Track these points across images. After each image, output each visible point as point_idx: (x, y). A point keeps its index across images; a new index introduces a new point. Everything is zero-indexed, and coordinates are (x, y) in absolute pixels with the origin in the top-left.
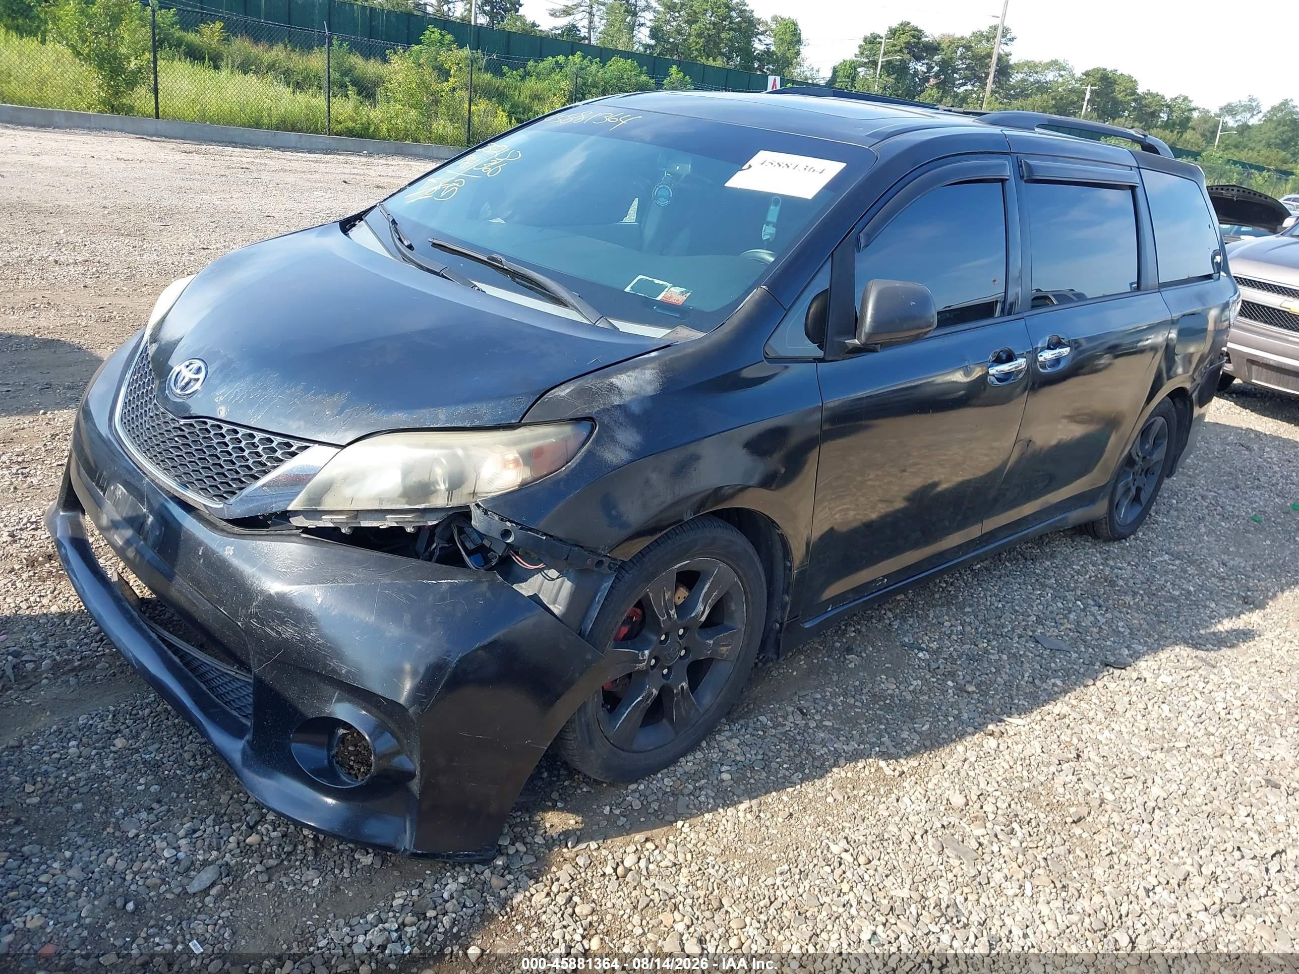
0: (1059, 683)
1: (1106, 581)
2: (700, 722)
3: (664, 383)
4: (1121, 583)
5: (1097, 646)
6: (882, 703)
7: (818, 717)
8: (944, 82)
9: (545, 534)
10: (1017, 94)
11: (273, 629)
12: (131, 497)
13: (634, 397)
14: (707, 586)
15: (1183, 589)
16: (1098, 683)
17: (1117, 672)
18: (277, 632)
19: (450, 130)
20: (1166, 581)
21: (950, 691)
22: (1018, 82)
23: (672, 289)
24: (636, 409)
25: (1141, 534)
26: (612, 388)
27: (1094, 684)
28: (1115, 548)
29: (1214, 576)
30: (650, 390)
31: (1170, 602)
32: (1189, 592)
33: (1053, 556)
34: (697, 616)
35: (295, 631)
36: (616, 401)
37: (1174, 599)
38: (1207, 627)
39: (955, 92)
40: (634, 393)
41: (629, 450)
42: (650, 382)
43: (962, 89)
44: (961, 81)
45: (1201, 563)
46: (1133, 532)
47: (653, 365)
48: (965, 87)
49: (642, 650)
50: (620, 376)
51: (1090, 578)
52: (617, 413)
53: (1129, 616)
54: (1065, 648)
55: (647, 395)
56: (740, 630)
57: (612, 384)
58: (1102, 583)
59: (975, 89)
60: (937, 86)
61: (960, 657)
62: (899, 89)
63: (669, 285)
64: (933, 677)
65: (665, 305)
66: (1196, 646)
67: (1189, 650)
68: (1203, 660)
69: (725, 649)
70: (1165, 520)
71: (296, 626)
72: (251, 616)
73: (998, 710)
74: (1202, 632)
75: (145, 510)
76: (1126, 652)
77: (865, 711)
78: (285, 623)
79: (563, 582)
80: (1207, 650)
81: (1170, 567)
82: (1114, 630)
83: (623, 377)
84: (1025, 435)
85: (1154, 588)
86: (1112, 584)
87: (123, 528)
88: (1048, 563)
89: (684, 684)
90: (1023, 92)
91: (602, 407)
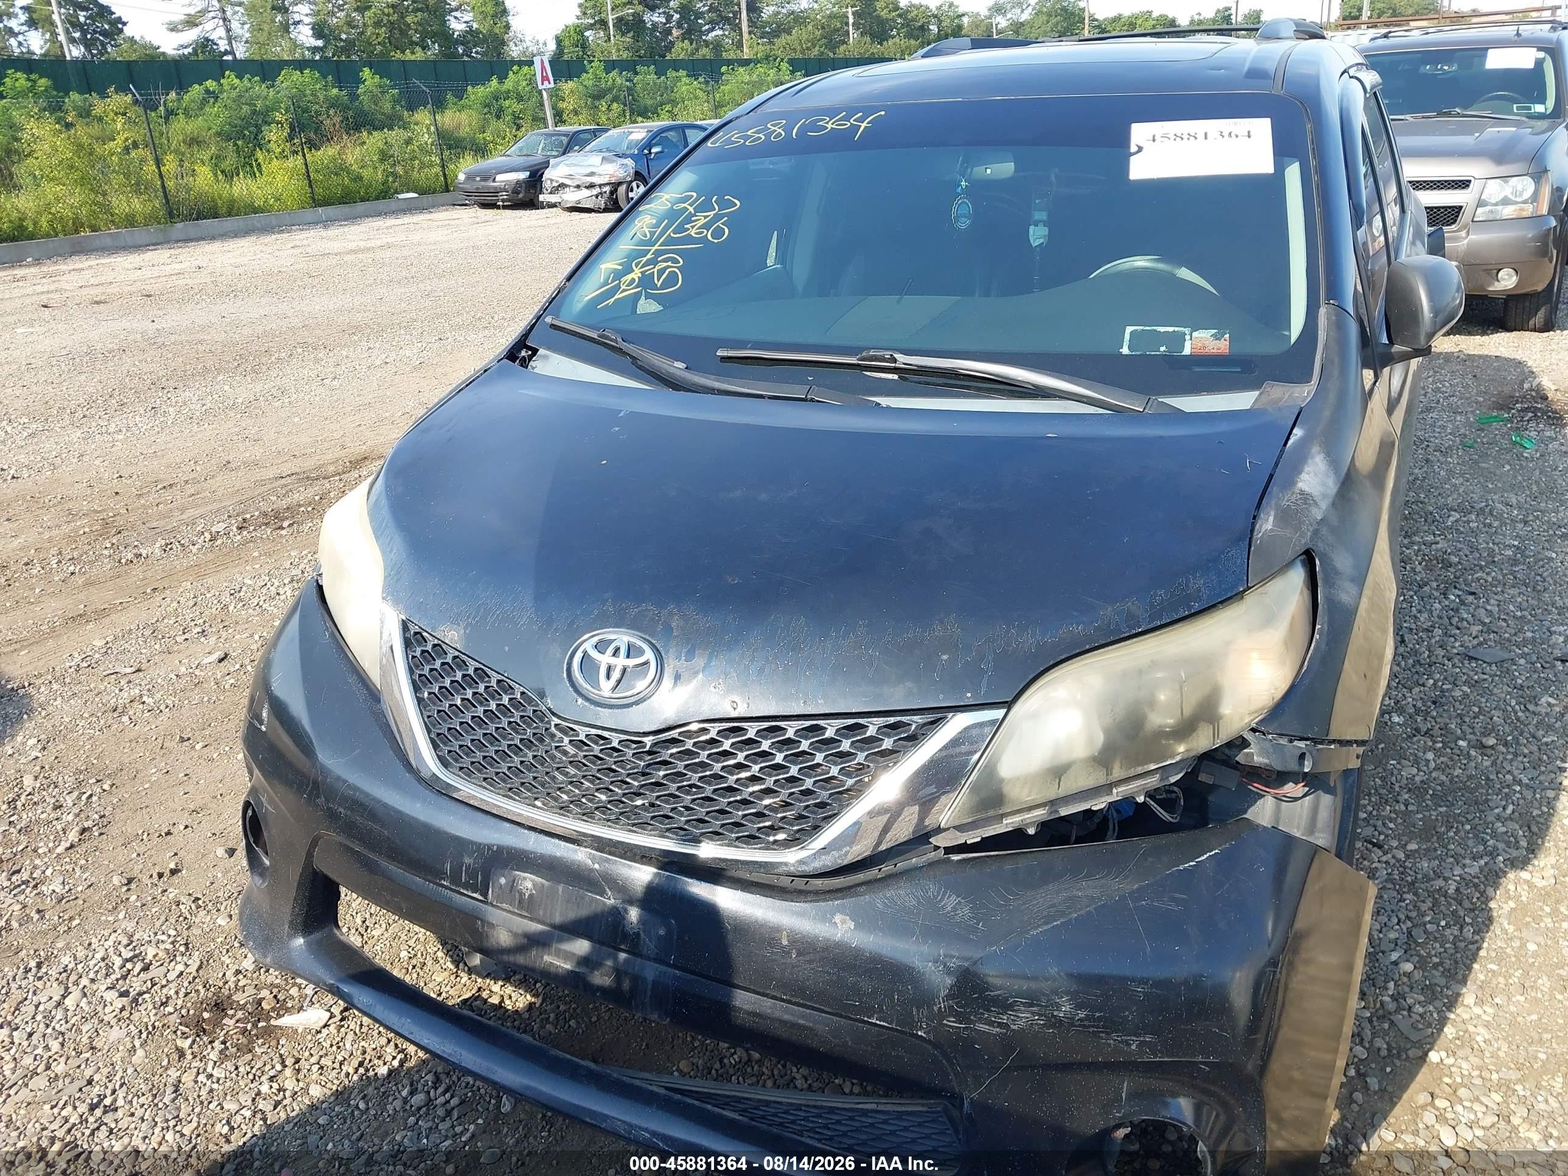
3: (1335, 470)
8: (691, 31)
9: (1302, 739)
11: (991, 1023)
12: (561, 888)
13: (1327, 501)
18: (1000, 1025)
19: (137, 204)
21: (1473, 753)
23: (1195, 334)
24: (1334, 518)
35: (1033, 1013)
39: (705, 40)
40: (1324, 495)
42: (1327, 474)
43: (712, 35)
44: (709, 27)
47: (1315, 448)
48: (716, 33)
54: (1506, 656)
59: (726, 33)
60: (686, 37)
62: (640, 48)
63: (1187, 331)
64: (1435, 741)
65: (1199, 359)
71: (1031, 1005)
72: (941, 1015)
75: (612, 901)
78: (1011, 1007)
79: (1318, 799)
87: (561, 940)
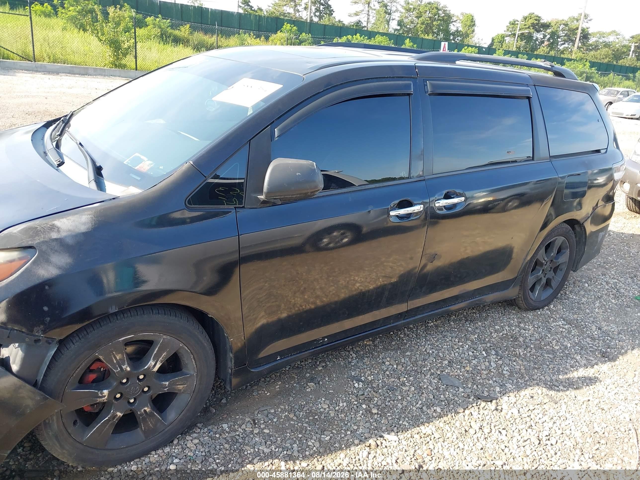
0: (439, 410)
1: (512, 337)
2: (166, 430)
3: (95, 224)
4: (521, 339)
5: (480, 384)
6: (311, 418)
7: (262, 426)
8: (552, 43)
10: (593, 49)
13: (69, 233)
14: (156, 350)
15: (563, 345)
16: (467, 412)
17: (483, 404)
20: (553, 340)
21: (361, 412)
22: (593, 42)
23: (146, 162)
24: (70, 241)
25: (552, 306)
26: (53, 228)
27: (464, 412)
28: (530, 315)
29: (589, 337)
30: (83, 229)
31: (549, 354)
32: (566, 347)
33: (486, 319)
34: (149, 368)
36: (54, 235)
37: (553, 352)
38: (566, 373)
39: (558, 48)
40: (69, 230)
41: (59, 268)
42: (84, 224)
43: (563, 46)
44: (562, 43)
45: (584, 328)
46: (548, 304)
47: (89, 213)
48: (564, 46)
49: (101, 389)
50: (61, 220)
51: (503, 335)
52: (54, 243)
53: (515, 363)
54: (457, 385)
55: (80, 232)
56: (192, 376)
57: (53, 225)
58: (509, 339)
59: (570, 46)
60: (548, 46)
61: (383, 387)
62: (527, 48)
64: (356, 401)
66: (551, 388)
67: (544, 390)
68: (551, 397)
69: (181, 386)
70: (574, 297)
73: (384, 428)
74: (561, 377)
76: (498, 389)
77: (296, 423)
79: (18, 351)
80: (558, 391)
81: (561, 329)
82: (499, 372)
83: (64, 220)
84: (430, 251)
85: (543, 344)
86: (516, 339)
88: (480, 324)
89: (146, 409)
90: (596, 48)
91: (42, 240)
